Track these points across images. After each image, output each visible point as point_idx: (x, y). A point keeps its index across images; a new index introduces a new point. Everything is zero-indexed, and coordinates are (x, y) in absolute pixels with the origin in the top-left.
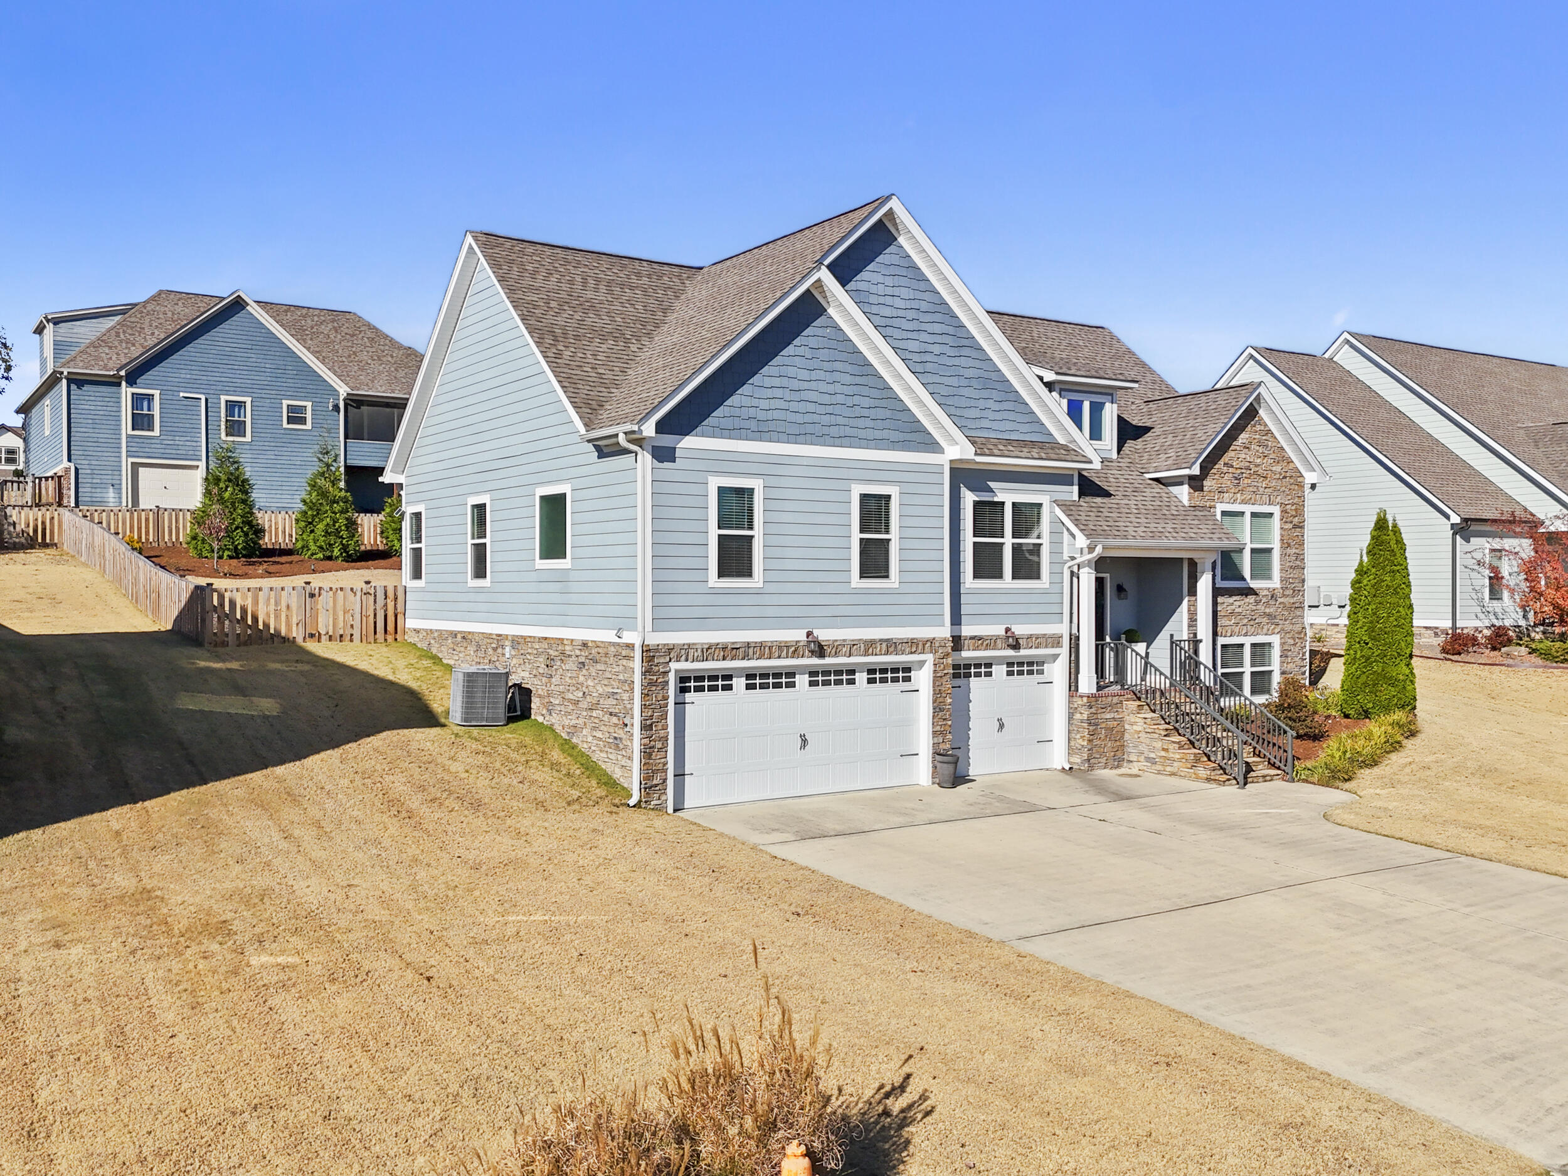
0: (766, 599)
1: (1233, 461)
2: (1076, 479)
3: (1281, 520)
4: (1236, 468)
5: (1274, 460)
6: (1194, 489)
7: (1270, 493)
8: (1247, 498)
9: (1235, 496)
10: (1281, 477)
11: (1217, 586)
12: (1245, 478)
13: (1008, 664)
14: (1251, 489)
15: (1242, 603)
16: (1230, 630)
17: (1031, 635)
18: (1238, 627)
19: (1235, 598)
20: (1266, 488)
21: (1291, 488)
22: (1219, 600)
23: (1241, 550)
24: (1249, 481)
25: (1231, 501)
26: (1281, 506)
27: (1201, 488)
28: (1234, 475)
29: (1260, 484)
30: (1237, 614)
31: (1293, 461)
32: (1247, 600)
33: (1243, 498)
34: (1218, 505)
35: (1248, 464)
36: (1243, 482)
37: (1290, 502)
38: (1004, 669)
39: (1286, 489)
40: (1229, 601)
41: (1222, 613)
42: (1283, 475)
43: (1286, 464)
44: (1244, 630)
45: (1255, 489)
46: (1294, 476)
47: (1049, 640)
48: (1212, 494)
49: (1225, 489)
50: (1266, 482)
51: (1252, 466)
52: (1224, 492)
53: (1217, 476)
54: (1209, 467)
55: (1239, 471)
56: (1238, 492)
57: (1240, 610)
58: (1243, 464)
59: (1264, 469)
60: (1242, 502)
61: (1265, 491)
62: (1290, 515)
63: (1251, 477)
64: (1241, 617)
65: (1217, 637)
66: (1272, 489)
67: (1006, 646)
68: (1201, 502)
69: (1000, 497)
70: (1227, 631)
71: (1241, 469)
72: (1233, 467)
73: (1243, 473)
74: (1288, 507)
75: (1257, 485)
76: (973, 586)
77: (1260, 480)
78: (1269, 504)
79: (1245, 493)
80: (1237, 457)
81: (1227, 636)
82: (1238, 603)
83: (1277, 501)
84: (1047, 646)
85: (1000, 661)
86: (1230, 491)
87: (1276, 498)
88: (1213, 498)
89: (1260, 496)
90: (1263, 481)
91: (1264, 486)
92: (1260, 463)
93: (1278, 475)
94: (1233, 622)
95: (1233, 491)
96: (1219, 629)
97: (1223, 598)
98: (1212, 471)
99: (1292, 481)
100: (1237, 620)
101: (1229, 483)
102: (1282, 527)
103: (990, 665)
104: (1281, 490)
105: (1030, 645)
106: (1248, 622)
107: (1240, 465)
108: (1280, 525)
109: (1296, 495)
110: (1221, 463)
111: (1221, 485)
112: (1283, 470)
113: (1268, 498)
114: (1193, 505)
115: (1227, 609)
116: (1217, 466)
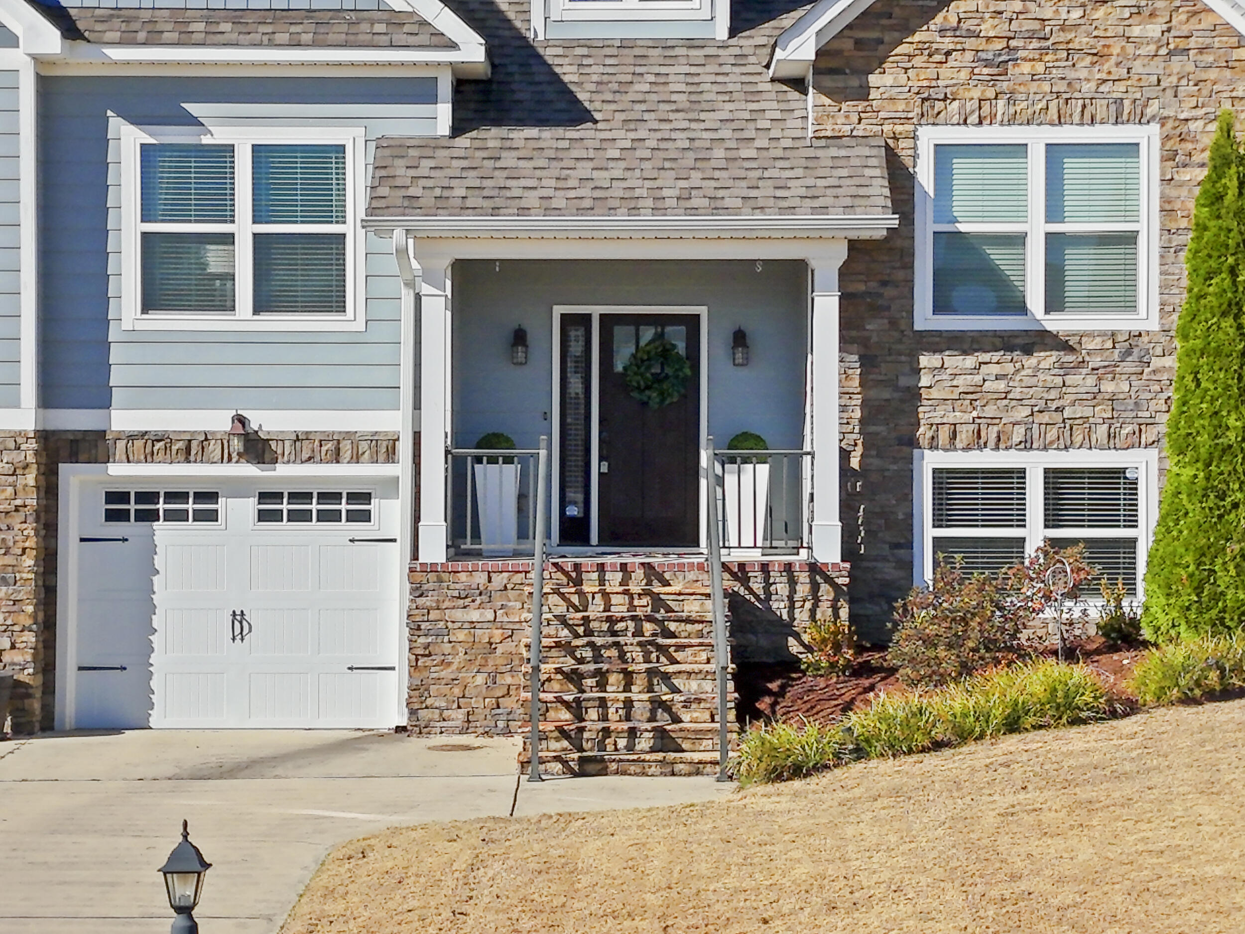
1: (976, 22)
2: (445, 88)
3: (1164, 159)
4: (988, 39)
5: (1135, 10)
6: (839, 95)
7: (1120, 95)
8: (1030, 111)
9: (986, 106)
10: (1163, 51)
11: (917, 327)
12: (1025, 59)
13: (264, 497)
14: (1046, 87)
15: (1009, 368)
16: (965, 435)
17: (307, 433)
18: (996, 428)
19: (986, 357)
20: (1105, 81)
21: (1204, 76)
22: (925, 360)
23: (1018, 240)
24: (1040, 67)
25: (974, 118)
26: (1163, 125)
27: (863, 93)
28: (983, 55)
29: (1083, 74)
30: (990, 396)
31: (1211, 10)
32: (1031, 361)
33: (1018, 109)
34: (922, 131)
35: (1036, 25)
36: (1017, 70)
37: (1200, 112)
38: (251, 505)
39: (1184, 82)
40: (960, 364)
41: (935, 393)
42: (1172, 46)
43: (1183, 17)
44: (1018, 434)
45: (1061, 87)
46: (1217, 45)
47: (364, 446)
48: (901, 106)
49: (948, 90)
50: (1106, 67)
51: (1048, 29)
52: (945, 99)
53: (918, 61)
54: (887, 38)
55: (999, 45)
56: (996, 98)
57: (1001, 386)
58: (1015, 26)
59: (1095, 33)
60: (1012, 121)
61: (1101, 89)
62: (1200, 146)
63: (1047, 58)
64: (1005, 402)
65: (916, 451)
66: (1129, 83)
67: (235, 456)
68: (861, 126)
69: (218, 136)
70: (954, 436)
71: (1009, 38)
72: (978, 36)
73: (1016, 49)
74: (1193, 126)
75: (1071, 74)
76: (140, 326)
77: (1083, 64)
78: (1117, 123)
79: (1024, 97)
80: (992, 10)
81: (955, 449)
82: (995, 369)
83: (1149, 111)
84: (356, 458)
85: (238, 488)
86: (967, 95)
87: (1146, 106)
88: (903, 115)
89: (1080, 102)
90: (1093, 64)
91: (1098, 76)
92: (1082, 21)
93: (1152, 48)
94: (975, 414)
95: (976, 93)
96: (922, 430)
97: (938, 356)
98: (898, 50)
99: (1210, 59)
100: (990, 411)
101: (964, 75)
102: (1169, 177)
103: (212, 497)
104: (1163, 84)
105: (305, 456)
106: (1032, 415)
107: (1003, 29)
108: (1163, 173)
109: (1225, 95)
110: (932, 27)
111: (934, 83)
112: (1173, 33)
113: (1113, 108)
114: (829, 134)
115: (955, 383)
116: (917, 37)
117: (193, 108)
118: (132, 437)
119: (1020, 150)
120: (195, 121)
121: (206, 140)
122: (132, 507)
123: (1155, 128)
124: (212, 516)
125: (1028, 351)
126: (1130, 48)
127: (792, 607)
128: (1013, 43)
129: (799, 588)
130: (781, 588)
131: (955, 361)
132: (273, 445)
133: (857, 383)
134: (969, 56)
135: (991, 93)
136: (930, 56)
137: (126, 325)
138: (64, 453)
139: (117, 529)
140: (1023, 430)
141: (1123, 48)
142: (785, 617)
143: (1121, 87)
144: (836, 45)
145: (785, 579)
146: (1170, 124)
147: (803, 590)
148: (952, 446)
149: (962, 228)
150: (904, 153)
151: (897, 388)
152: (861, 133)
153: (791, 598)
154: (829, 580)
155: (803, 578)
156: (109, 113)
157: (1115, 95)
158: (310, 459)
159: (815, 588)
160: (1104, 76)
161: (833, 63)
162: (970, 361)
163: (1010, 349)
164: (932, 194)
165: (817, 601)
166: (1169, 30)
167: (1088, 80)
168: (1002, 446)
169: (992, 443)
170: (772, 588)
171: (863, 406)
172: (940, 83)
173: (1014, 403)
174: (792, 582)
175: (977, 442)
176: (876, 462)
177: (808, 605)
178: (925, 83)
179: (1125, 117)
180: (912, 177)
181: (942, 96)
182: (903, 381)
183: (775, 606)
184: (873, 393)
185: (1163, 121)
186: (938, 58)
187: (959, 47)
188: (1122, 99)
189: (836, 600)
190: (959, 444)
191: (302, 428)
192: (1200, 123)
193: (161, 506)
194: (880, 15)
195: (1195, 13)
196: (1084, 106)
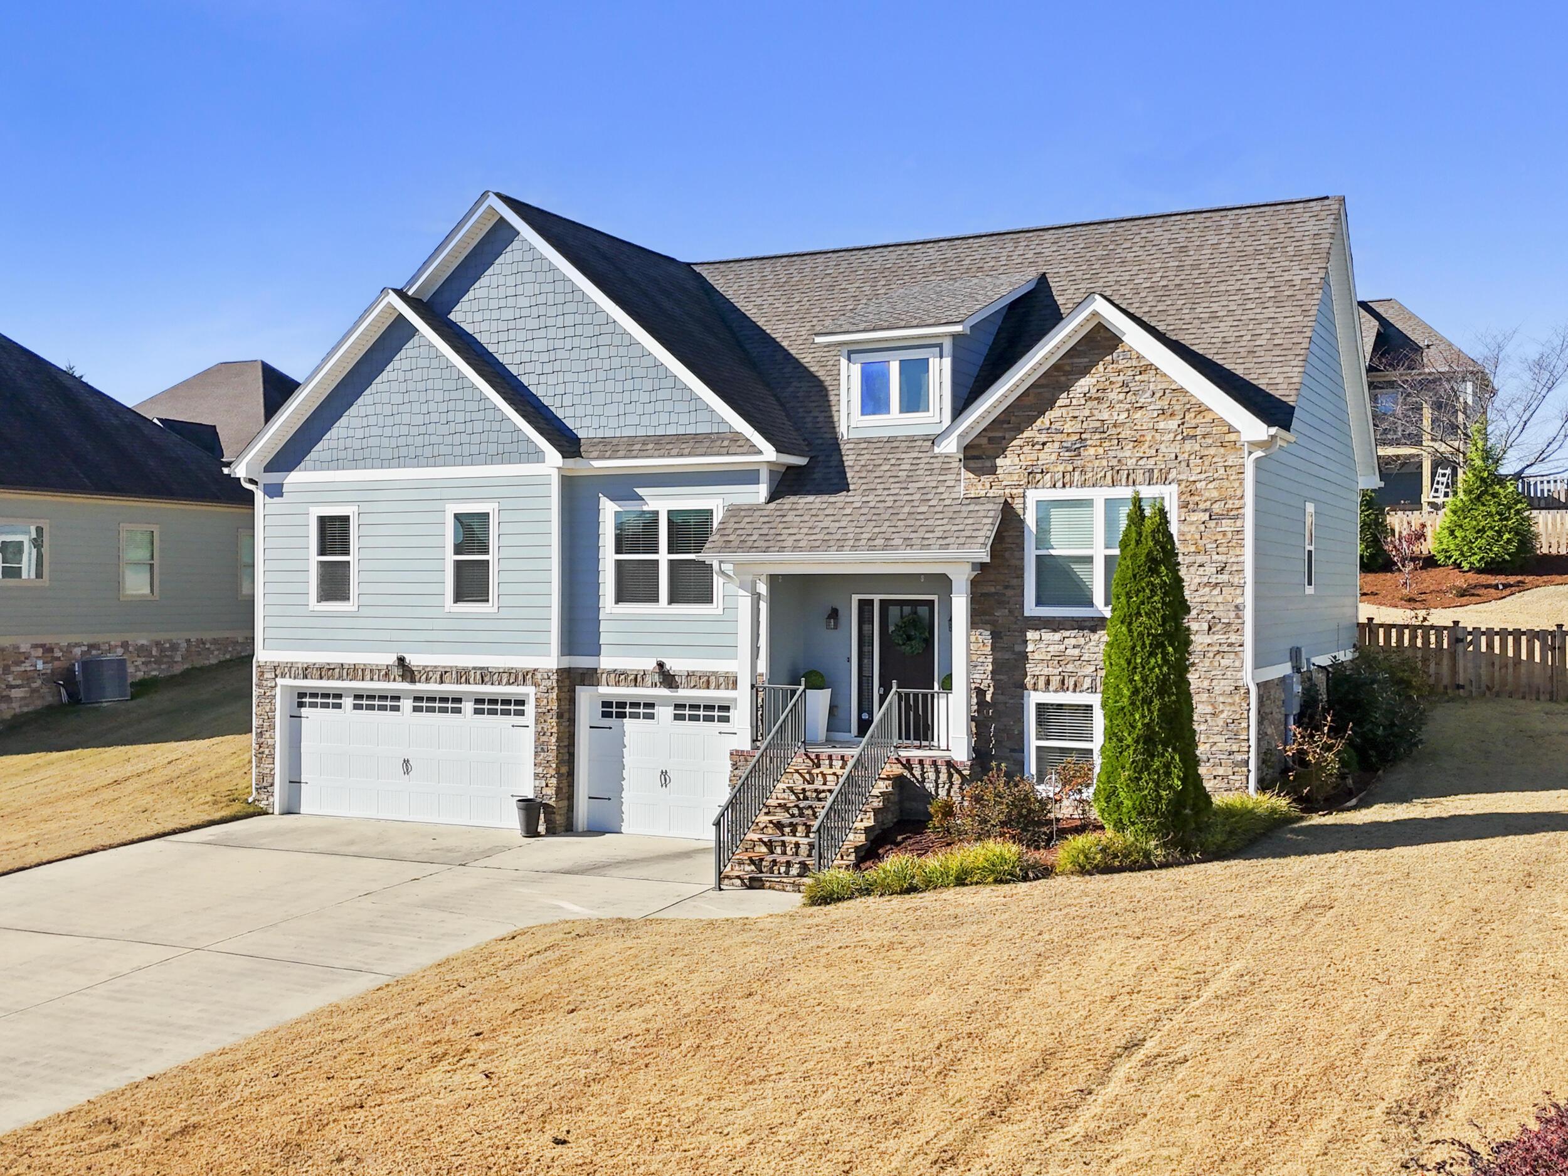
0: (361, 623)
1: (1062, 423)
2: (764, 475)
3: (1181, 507)
4: (1068, 434)
5: (1161, 412)
6: (978, 472)
7: (1151, 467)
8: (1094, 478)
9: (1068, 476)
10: (1179, 437)
11: (1026, 614)
12: (1091, 446)
13: (677, 706)
14: (1104, 463)
15: (1082, 641)
16: (1055, 682)
17: (693, 672)
18: (1074, 679)
19: (1067, 633)
20: (1142, 458)
21: (1206, 453)
22: (1031, 635)
23: (1089, 560)
24: (1101, 451)
25: (1059, 484)
26: (1179, 485)
27: (993, 470)
28: (1065, 444)
29: (1128, 454)
30: (1070, 658)
31: (1210, 410)
32: (1095, 637)
33: (1087, 477)
34: (1029, 493)
35: (1098, 424)
36: (1086, 453)
37: (1203, 476)
38: (670, 711)
39: (1193, 457)
40: (1051, 638)
41: (1036, 656)
42: (1185, 434)
43: (1193, 415)
44: (1087, 683)
45: (1114, 462)
46: (1214, 432)
47: (721, 680)
48: (1016, 477)
49: (1044, 467)
50: (1142, 450)
51: (1106, 426)
52: (1042, 472)
53: (1026, 449)
54: (1007, 436)
55: (1075, 437)
56: (1074, 470)
57: (1076, 652)
58: (1085, 425)
59: (1135, 428)
60: (1084, 485)
61: (1139, 463)
62: (1204, 498)
63: (1104, 445)
64: (1080, 662)
65: (1025, 692)
66: (1157, 459)
67: (658, 684)
68: (991, 491)
69: (651, 505)
70: (1048, 683)
71: (1081, 433)
72: (1062, 433)
73: (1086, 440)
74: (1199, 485)
75: (1120, 454)
76: (615, 611)
77: (1128, 447)
78: (1149, 484)
79: (1091, 470)
80: (1071, 415)
81: (1049, 691)
82: (1073, 641)
83: (1171, 477)
84: (718, 687)
85: (665, 702)
86: (1056, 470)
87: (1168, 473)
88: (1017, 483)
89: (1126, 472)
90: (1134, 447)
91: (1137, 455)
92: (1127, 420)
93: (1172, 435)
94: (1060, 669)
95: (1061, 468)
96: (1028, 679)
97: (1038, 633)
98: (1014, 443)
99: (1210, 441)
100: (1070, 668)
101: (1054, 457)
102: (1183, 518)
103: (652, 706)
104: (1179, 459)
105: (692, 685)
106: (1096, 670)
107: (1078, 427)
108: (1180, 516)
109: (1220, 464)
110: (1034, 428)
111: (1035, 463)
112: (1186, 425)
113: (1147, 475)
114: (972, 496)
115: (1048, 650)
116: (1026, 434)
117: (640, 491)
118: (609, 673)
119: (1088, 503)
120: (641, 498)
121: (645, 508)
122: (614, 710)
123: (1174, 486)
124: (651, 716)
125: (1093, 630)
126: (1158, 436)
127: (937, 787)
128: (1084, 436)
129: (941, 775)
130: (931, 775)
131: (1048, 636)
132: (677, 678)
133: (989, 648)
134: (1057, 445)
135: (1070, 468)
136: (1033, 446)
137: (608, 611)
138: (578, 680)
139: (607, 722)
140: (1090, 681)
141: (1153, 436)
142: (933, 793)
143: (1152, 461)
144: (976, 442)
145: (933, 770)
146: (1183, 484)
147: (943, 777)
148: (1047, 689)
149: (1053, 552)
150: (1017, 506)
151: (1013, 652)
152: (991, 495)
153: (936, 781)
154: (959, 772)
155: (943, 769)
156: (600, 495)
157: (1148, 467)
158: (695, 686)
159: (950, 776)
160: (1141, 455)
161: (975, 453)
162: (1057, 636)
163: (1081, 628)
164: (1035, 532)
165: (952, 784)
166: (1183, 424)
167: (1131, 458)
168: (1078, 690)
169: (1071, 688)
170: (926, 775)
171: (992, 663)
172: (1040, 463)
173: (1085, 663)
174: (937, 772)
175: (1063, 687)
176: (1001, 698)
177: (947, 786)
178: (1030, 463)
179: (1155, 481)
180: (1022, 522)
181: (1040, 471)
182: (1018, 648)
183: (927, 785)
184: (999, 655)
185: (1179, 482)
186: (1037, 447)
187: (1050, 440)
188: (1153, 470)
189: (962, 784)
190: (1051, 688)
191: (691, 669)
192: (1204, 483)
193: (628, 710)
194: (1003, 422)
195: (1200, 412)
196: (1128, 475)
